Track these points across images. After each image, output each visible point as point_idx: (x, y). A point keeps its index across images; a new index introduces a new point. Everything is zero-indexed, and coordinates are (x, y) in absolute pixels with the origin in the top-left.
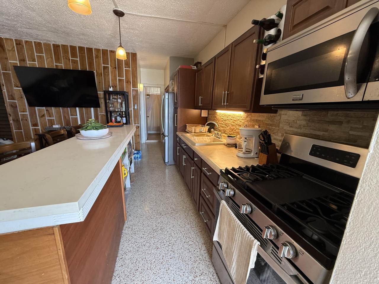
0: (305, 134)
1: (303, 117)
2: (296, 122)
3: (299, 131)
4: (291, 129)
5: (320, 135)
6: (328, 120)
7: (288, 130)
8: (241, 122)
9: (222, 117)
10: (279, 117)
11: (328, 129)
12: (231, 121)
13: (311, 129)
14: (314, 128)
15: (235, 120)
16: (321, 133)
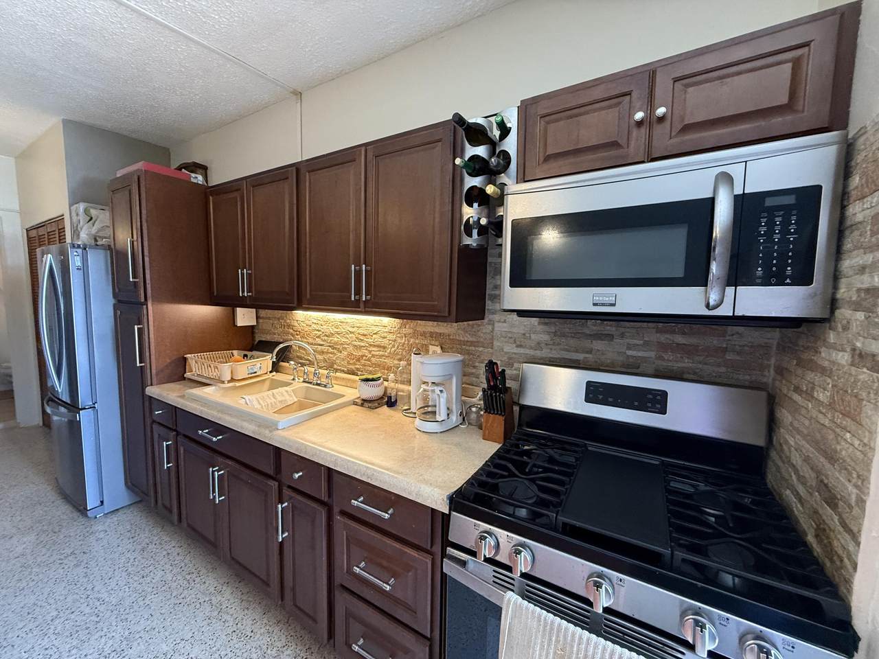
0: (552, 360)
1: (541, 327)
2: (530, 336)
3: (538, 353)
4: (522, 351)
5: (579, 361)
6: (588, 332)
7: (515, 354)
8: (384, 338)
9: (314, 326)
10: (490, 327)
11: (592, 349)
12: (351, 337)
13: (561, 350)
14: (566, 347)
15: (365, 333)
16: (580, 357)
